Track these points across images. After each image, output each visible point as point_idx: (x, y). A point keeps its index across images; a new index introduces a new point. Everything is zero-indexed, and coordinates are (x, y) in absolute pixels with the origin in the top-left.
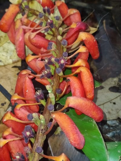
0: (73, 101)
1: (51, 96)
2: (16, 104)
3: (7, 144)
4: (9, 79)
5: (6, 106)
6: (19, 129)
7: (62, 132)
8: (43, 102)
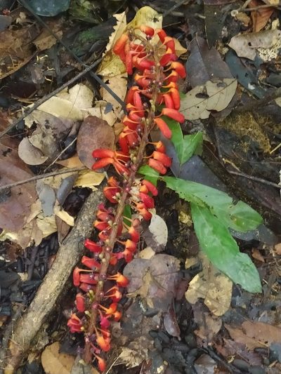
0: (166, 111)
1: (153, 106)
2: (130, 111)
3: (126, 136)
4: (120, 88)
5: (120, 109)
6: (133, 127)
7: (159, 129)
8: (148, 110)
